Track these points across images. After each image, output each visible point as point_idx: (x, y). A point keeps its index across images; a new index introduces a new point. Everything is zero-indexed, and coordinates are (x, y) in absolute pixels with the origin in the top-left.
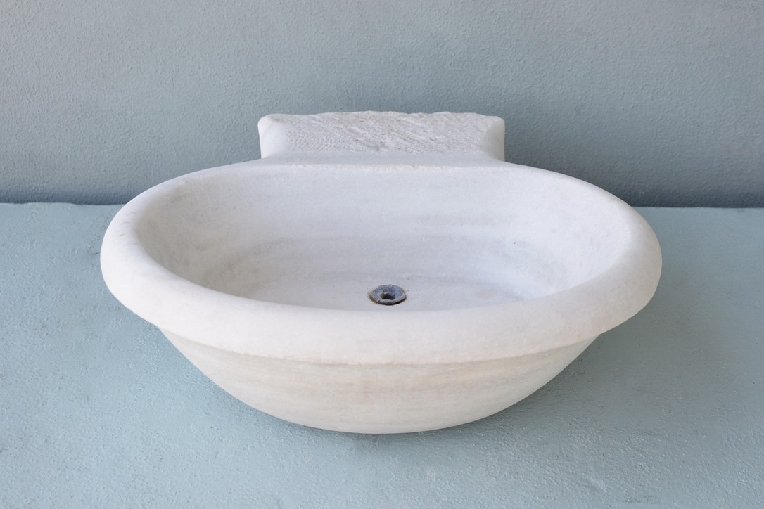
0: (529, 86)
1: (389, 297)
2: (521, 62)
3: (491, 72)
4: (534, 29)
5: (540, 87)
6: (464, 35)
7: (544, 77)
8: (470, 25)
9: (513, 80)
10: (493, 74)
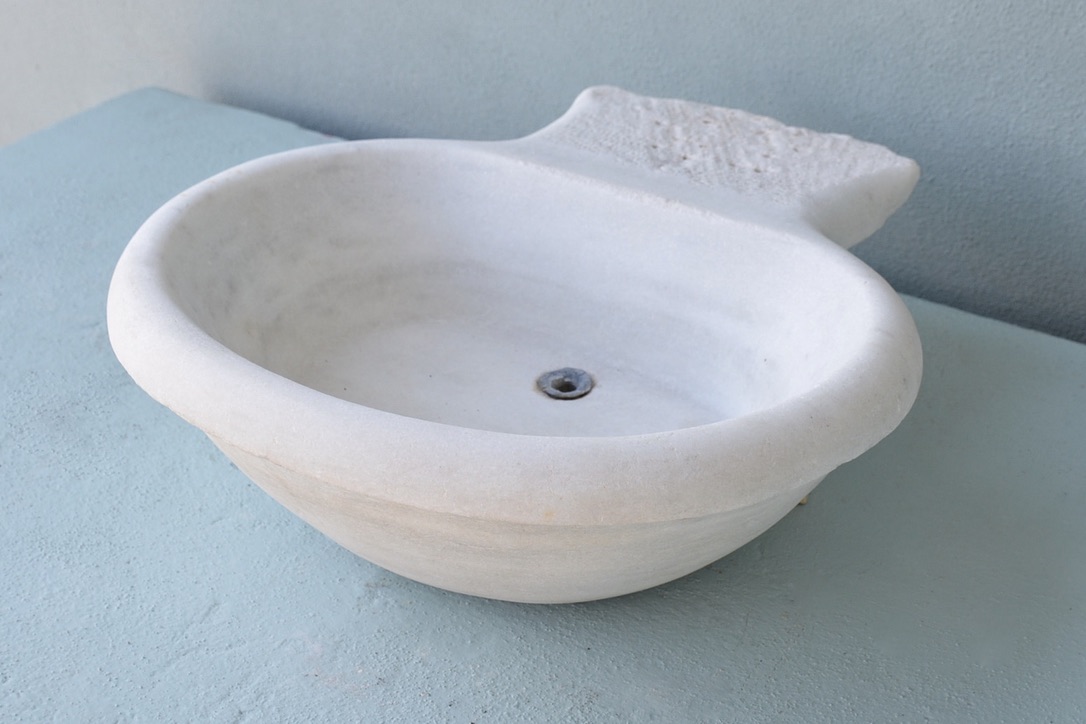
0: (1053, 127)
1: (566, 387)
2: (1043, 85)
3: (993, 93)
4: (1066, 33)
5: (1071, 133)
6: (954, 23)
7: (1078, 117)
8: (964, 8)
9: (1027, 112)
10: (996, 96)
